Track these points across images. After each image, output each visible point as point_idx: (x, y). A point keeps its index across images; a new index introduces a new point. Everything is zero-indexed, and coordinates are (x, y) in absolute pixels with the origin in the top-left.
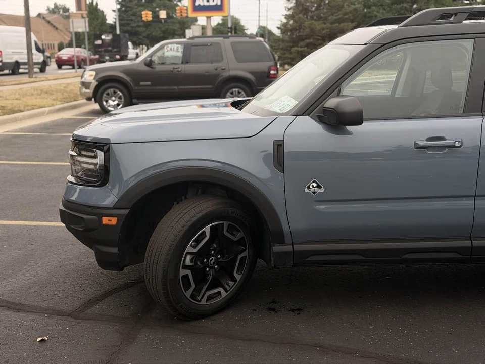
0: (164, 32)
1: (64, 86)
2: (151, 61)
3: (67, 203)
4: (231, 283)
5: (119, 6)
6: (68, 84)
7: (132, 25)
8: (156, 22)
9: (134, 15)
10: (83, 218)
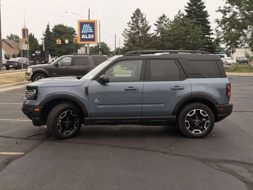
0: (67, 50)
1: (17, 75)
2: (57, 64)
3: (24, 105)
4: (73, 130)
5: (44, 37)
6: (19, 74)
7: (51, 46)
8: (63, 45)
9: (52, 41)
10: (29, 109)
